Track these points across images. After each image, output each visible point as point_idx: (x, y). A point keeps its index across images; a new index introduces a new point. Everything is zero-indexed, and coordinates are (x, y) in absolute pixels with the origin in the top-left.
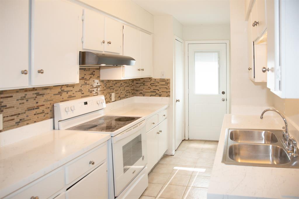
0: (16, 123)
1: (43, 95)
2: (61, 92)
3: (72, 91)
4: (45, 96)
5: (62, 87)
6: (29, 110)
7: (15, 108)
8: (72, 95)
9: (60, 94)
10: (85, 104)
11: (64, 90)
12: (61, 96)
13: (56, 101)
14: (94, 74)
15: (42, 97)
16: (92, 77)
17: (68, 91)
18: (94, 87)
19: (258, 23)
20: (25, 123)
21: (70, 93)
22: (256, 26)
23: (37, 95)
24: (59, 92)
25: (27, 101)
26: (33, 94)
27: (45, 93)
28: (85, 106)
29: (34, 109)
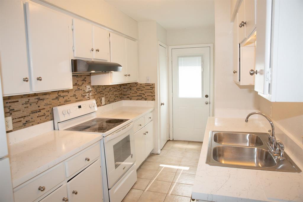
0: (23, 124)
1: (43, 99)
2: (58, 97)
3: (67, 96)
4: (45, 101)
5: (58, 93)
6: (32, 113)
7: (22, 111)
8: (67, 99)
9: (57, 99)
10: (79, 108)
11: (60, 95)
12: (58, 100)
13: (54, 105)
14: (86, 80)
15: (42, 102)
16: (84, 83)
17: (64, 96)
18: (86, 92)
19: (246, 23)
20: (31, 124)
21: (66, 98)
22: (243, 26)
23: (38, 100)
24: (56, 97)
25: (31, 105)
26: (35, 99)
27: (45, 98)
28: (79, 109)
29: (36, 112)
